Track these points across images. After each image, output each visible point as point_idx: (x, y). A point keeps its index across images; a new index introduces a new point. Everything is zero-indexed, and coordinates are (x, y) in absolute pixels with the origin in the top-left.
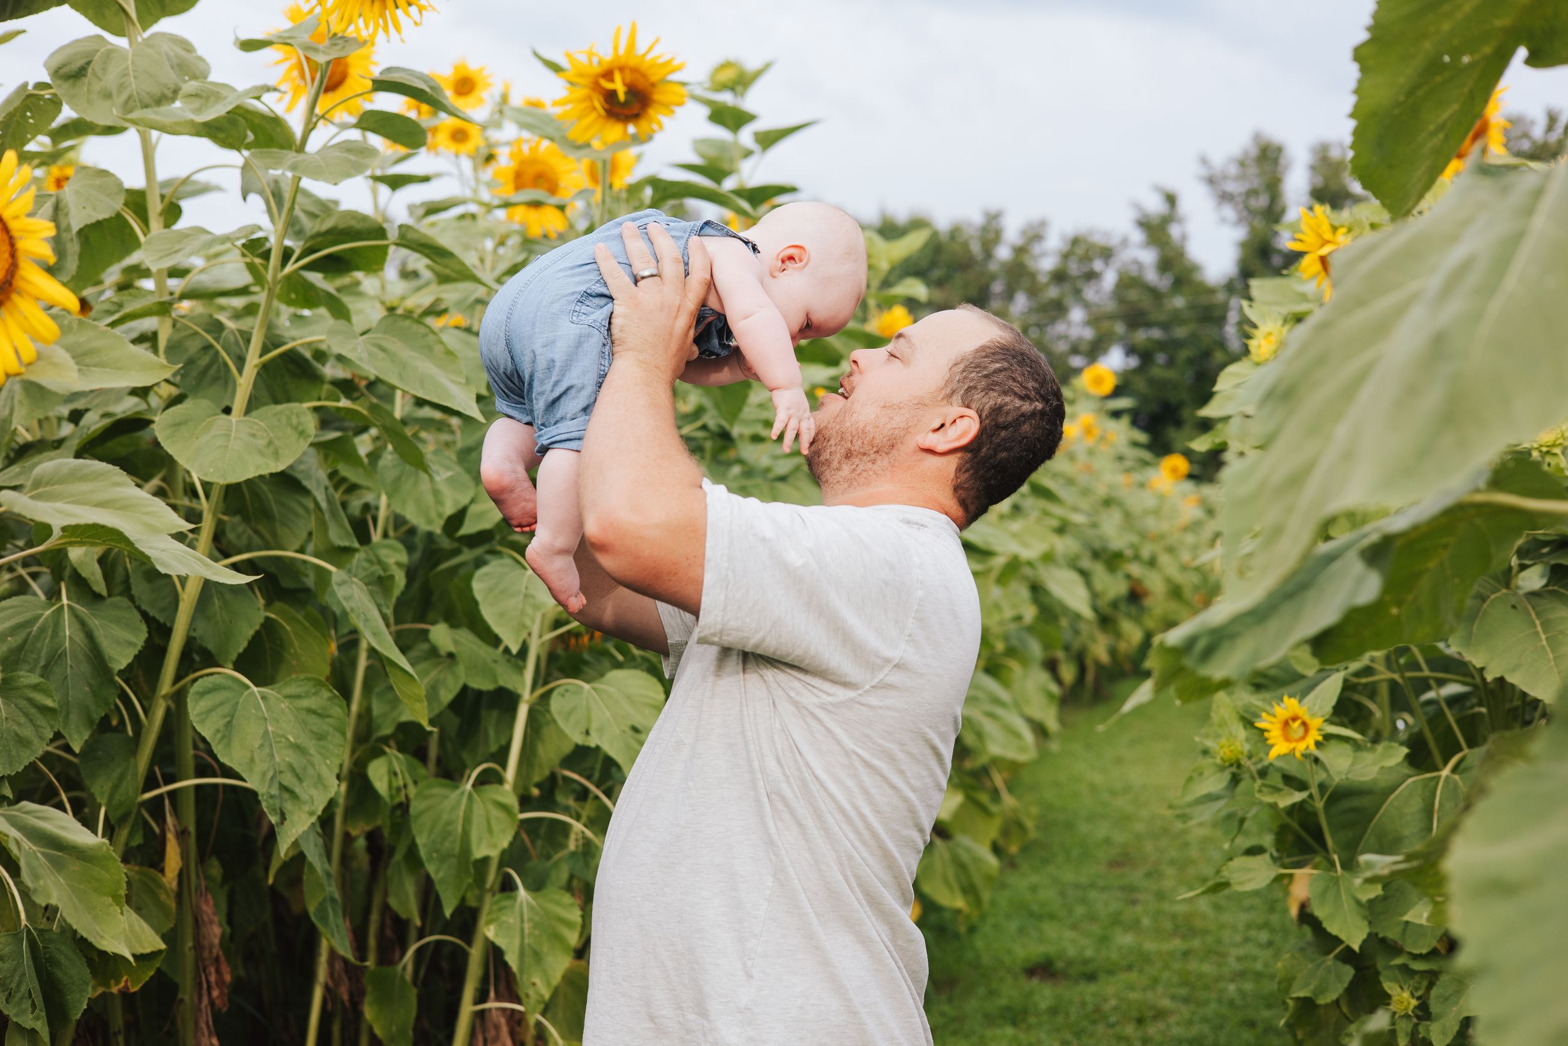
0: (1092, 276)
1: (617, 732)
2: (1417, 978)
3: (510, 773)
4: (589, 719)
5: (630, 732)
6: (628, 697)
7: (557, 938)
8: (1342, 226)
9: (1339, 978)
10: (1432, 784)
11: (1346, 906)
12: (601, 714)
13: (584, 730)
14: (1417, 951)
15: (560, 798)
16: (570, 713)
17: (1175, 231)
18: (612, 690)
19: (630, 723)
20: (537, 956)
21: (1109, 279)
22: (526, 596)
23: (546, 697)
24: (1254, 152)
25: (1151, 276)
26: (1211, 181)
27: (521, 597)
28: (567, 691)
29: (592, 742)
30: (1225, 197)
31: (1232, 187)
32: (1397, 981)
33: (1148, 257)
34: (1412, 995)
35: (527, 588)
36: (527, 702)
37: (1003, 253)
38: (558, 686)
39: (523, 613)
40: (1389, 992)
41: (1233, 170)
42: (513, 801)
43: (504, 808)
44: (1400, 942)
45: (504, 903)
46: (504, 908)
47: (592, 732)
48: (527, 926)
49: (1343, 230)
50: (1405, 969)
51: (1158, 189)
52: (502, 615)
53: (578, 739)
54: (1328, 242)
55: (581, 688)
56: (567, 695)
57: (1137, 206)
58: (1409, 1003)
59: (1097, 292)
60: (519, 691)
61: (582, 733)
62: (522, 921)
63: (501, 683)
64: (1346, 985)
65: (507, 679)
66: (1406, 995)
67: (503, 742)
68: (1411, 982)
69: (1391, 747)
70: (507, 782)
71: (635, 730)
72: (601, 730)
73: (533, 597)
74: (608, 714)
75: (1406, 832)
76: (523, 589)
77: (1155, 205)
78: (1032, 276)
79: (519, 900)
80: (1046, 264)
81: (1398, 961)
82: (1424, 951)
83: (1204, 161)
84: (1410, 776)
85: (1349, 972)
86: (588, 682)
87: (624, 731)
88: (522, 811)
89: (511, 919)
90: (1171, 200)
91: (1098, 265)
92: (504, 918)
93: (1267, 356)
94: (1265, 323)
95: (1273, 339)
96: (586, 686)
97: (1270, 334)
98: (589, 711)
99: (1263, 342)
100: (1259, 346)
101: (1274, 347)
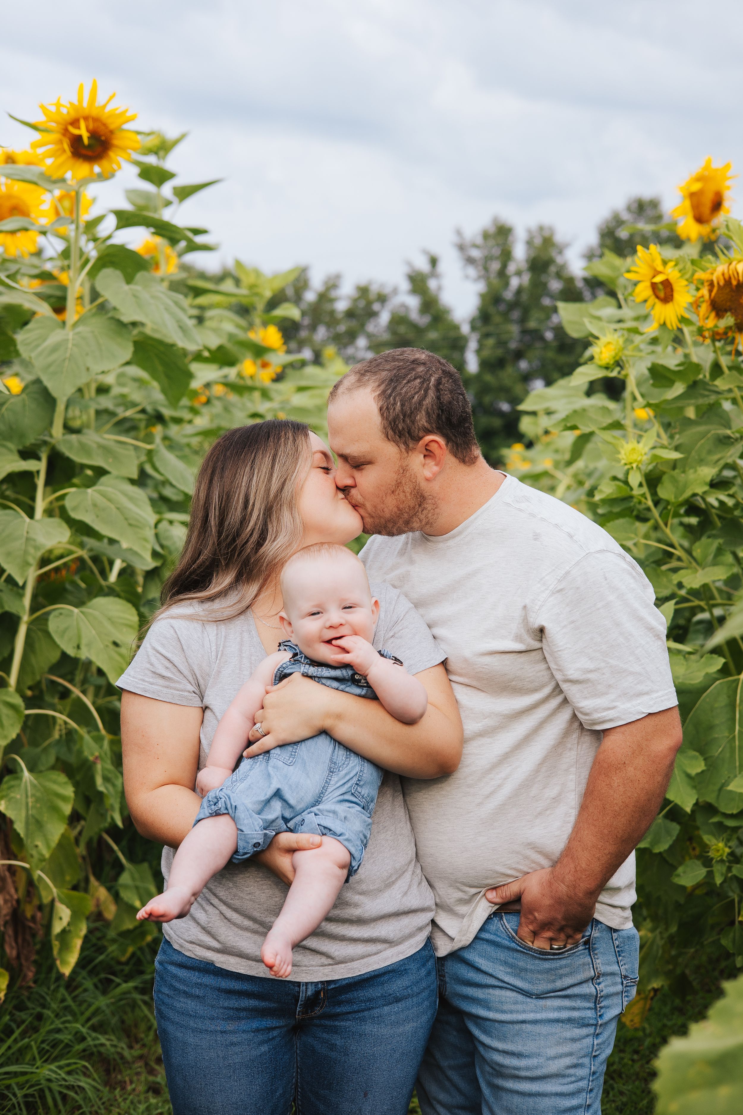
0: (373, 314)
1: (102, 646)
2: (729, 832)
3: (13, 680)
4: (79, 637)
5: (112, 647)
6: (109, 619)
7: (55, 809)
8: (671, 261)
9: (668, 832)
10: (734, 685)
11: (678, 778)
12: (88, 633)
13: (75, 645)
14: (729, 812)
15: (48, 698)
16: (64, 631)
17: (432, 284)
18: (96, 613)
19: (111, 639)
20: (39, 824)
21: (384, 318)
22: (28, 539)
23: (44, 619)
24: (492, 230)
25: (414, 316)
26: (461, 248)
27: (24, 540)
28: (61, 614)
29: (84, 654)
30: (470, 261)
31: (475, 253)
32: (714, 835)
33: (413, 302)
34: (726, 845)
35: (27, 533)
36: (26, 622)
37: (310, 297)
38: (54, 610)
39: (26, 552)
40: (708, 842)
41: (479, 240)
42: (18, 701)
43: (13, 707)
44: (716, 805)
45: (12, 783)
46: (12, 787)
47: (83, 647)
48: (30, 800)
49: (672, 264)
50: (720, 825)
51: (425, 252)
52: (8, 554)
53: (71, 652)
54: (660, 272)
55: (72, 611)
56: (61, 617)
57: (409, 264)
58: (724, 851)
59: (375, 326)
60: (21, 614)
61: (74, 647)
62: (27, 797)
63: (7, 608)
64: (674, 838)
65: (10, 606)
66: (721, 845)
67: (6, 654)
68: (725, 835)
69: (712, 658)
70: (10, 686)
71: (116, 644)
72: (89, 645)
73: (34, 540)
74: (94, 632)
75: (717, 722)
76: (25, 534)
77: (422, 265)
78: (332, 313)
79: (24, 780)
80: (341, 306)
81: (715, 820)
82: (735, 812)
83: (459, 233)
84: (718, 679)
85: (675, 828)
86: (76, 606)
87: (107, 646)
88: (27, 709)
89: (18, 795)
90: (434, 262)
91: (376, 307)
92: (12, 795)
93: (607, 361)
94: (605, 335)
95: (612, 347)
96: (76, 610)
97: (609, 343)
98: (79, 630)
99: (604, 350)
100: (601, 353)
101: (613, 353)
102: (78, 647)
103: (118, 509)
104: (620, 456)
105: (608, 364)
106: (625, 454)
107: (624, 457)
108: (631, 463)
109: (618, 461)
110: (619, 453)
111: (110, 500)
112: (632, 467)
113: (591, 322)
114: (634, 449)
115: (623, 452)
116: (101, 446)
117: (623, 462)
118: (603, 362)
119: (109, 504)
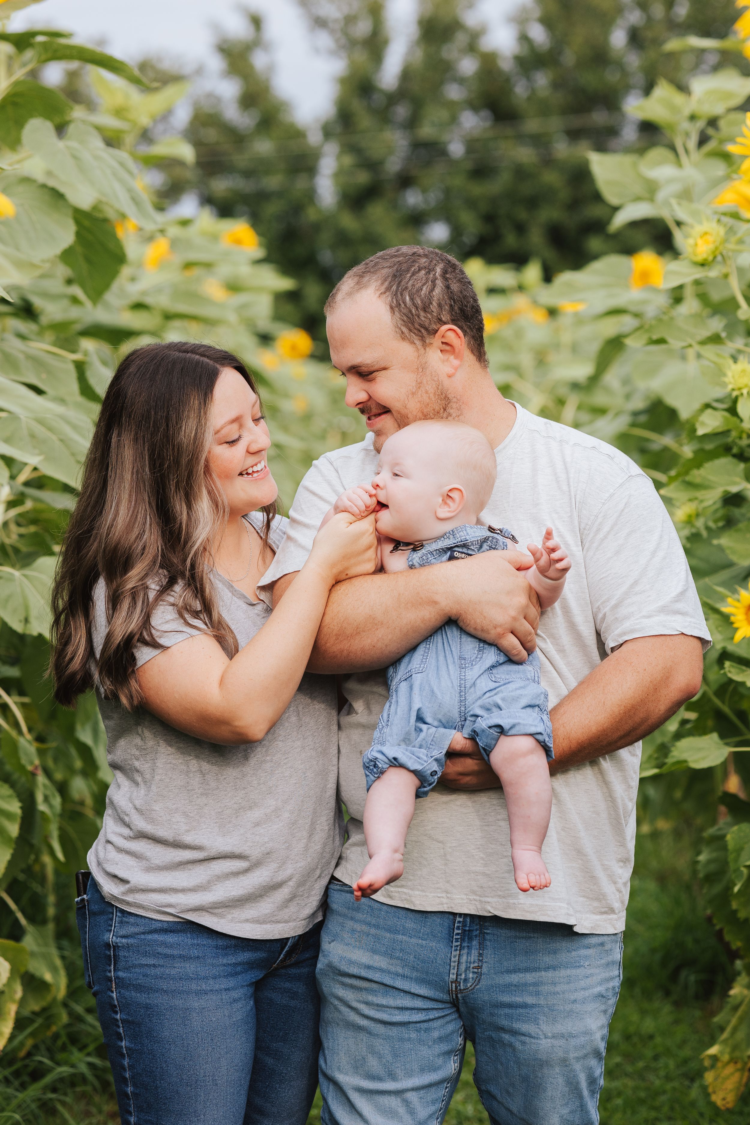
4: (27, 608)
12: (36, 603)
13: (22, 619)
16: (7, 600)
18: (44, 577)
30: (319, 22)
31: (330, 10)
47: (31, 620)
51: (242, 8)
53: (18, 627)
55: (12, 575)
61: (21, 622)
72: (39, 618)
74: (42, 601)
86: (17, 568)
90: (257, 23)
93: (705, 256)
94: (700, 222)
95: (710, 239)
96: (17, 573)
97: (706, 233)
98: (25, 598)
99: (700, 242)
100: (696, 245)
101: (711, 247)
102: (26, 620)
103: (61, 440)
104: (726, 380)
105: (706, 260)
106: (733, 377)
107: (732, 380)
108: (740, 389)
109: (724, 385)
110: (725, 375)
111: (50, 429)
112: (742, 394)
113: (679, 204)
114: (743, 371)
115: (730, 374)
116: (30, 358)
117: (730, 387)
118: (699, 258)
119: (49, 434)
